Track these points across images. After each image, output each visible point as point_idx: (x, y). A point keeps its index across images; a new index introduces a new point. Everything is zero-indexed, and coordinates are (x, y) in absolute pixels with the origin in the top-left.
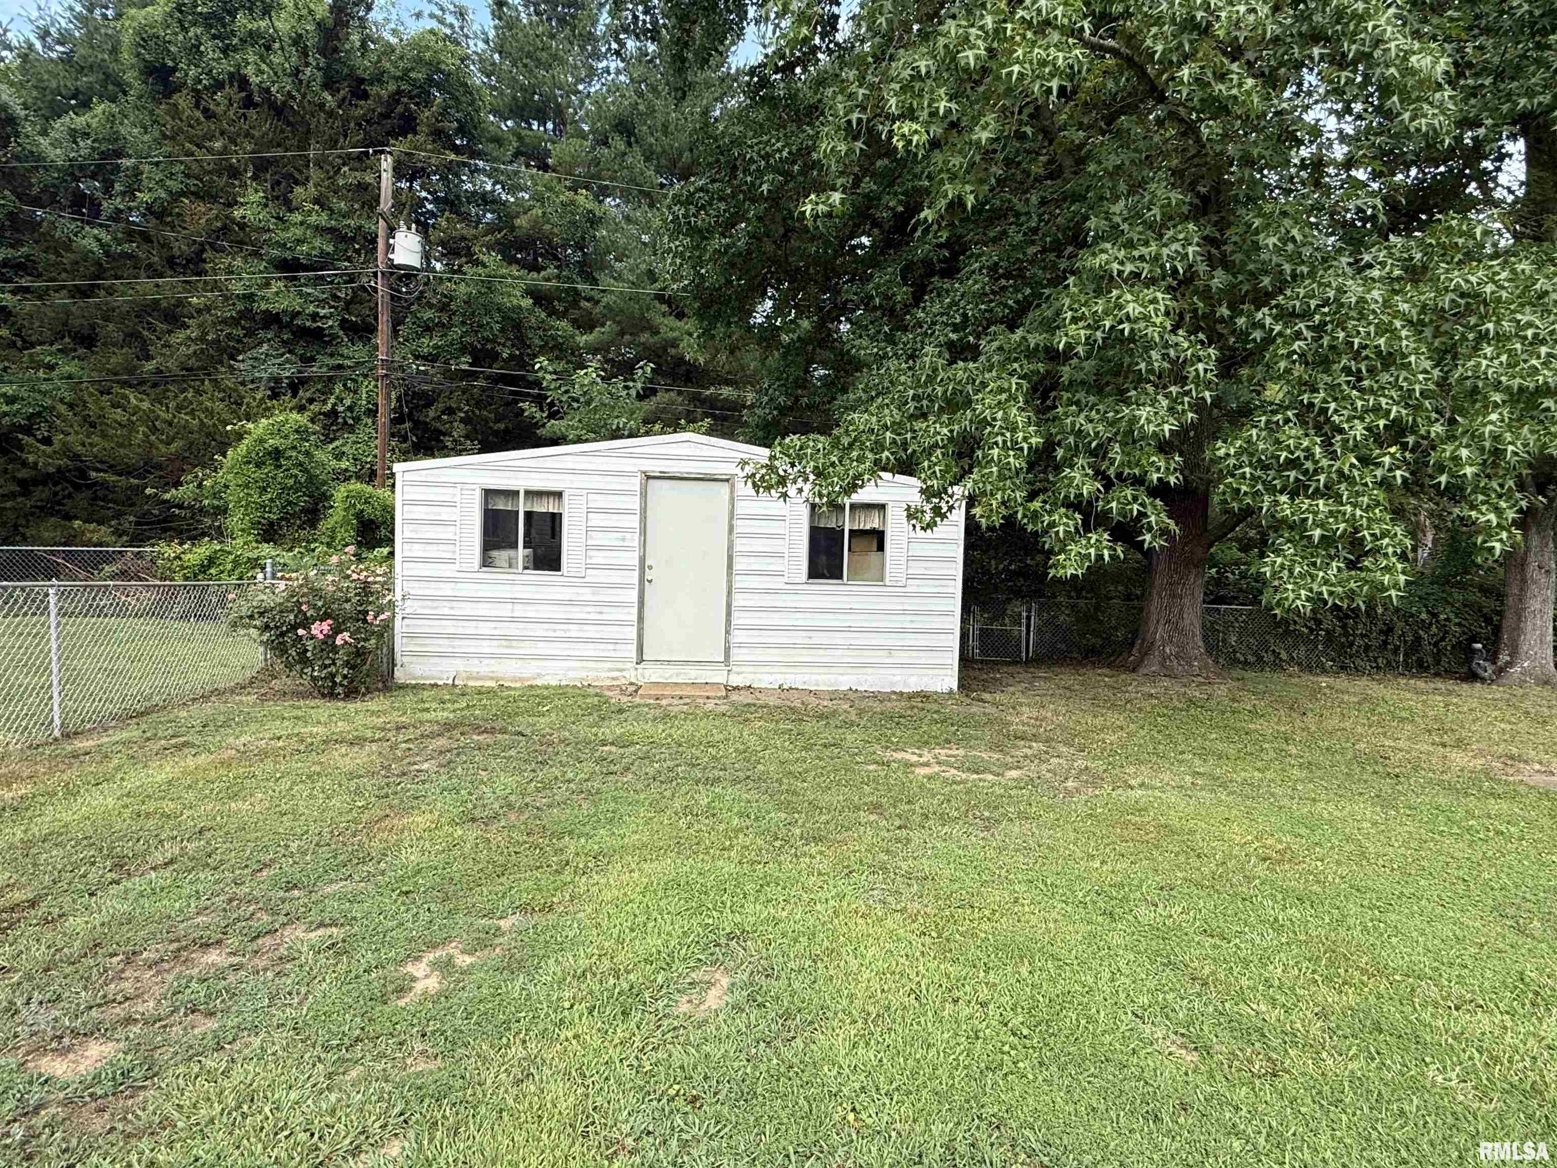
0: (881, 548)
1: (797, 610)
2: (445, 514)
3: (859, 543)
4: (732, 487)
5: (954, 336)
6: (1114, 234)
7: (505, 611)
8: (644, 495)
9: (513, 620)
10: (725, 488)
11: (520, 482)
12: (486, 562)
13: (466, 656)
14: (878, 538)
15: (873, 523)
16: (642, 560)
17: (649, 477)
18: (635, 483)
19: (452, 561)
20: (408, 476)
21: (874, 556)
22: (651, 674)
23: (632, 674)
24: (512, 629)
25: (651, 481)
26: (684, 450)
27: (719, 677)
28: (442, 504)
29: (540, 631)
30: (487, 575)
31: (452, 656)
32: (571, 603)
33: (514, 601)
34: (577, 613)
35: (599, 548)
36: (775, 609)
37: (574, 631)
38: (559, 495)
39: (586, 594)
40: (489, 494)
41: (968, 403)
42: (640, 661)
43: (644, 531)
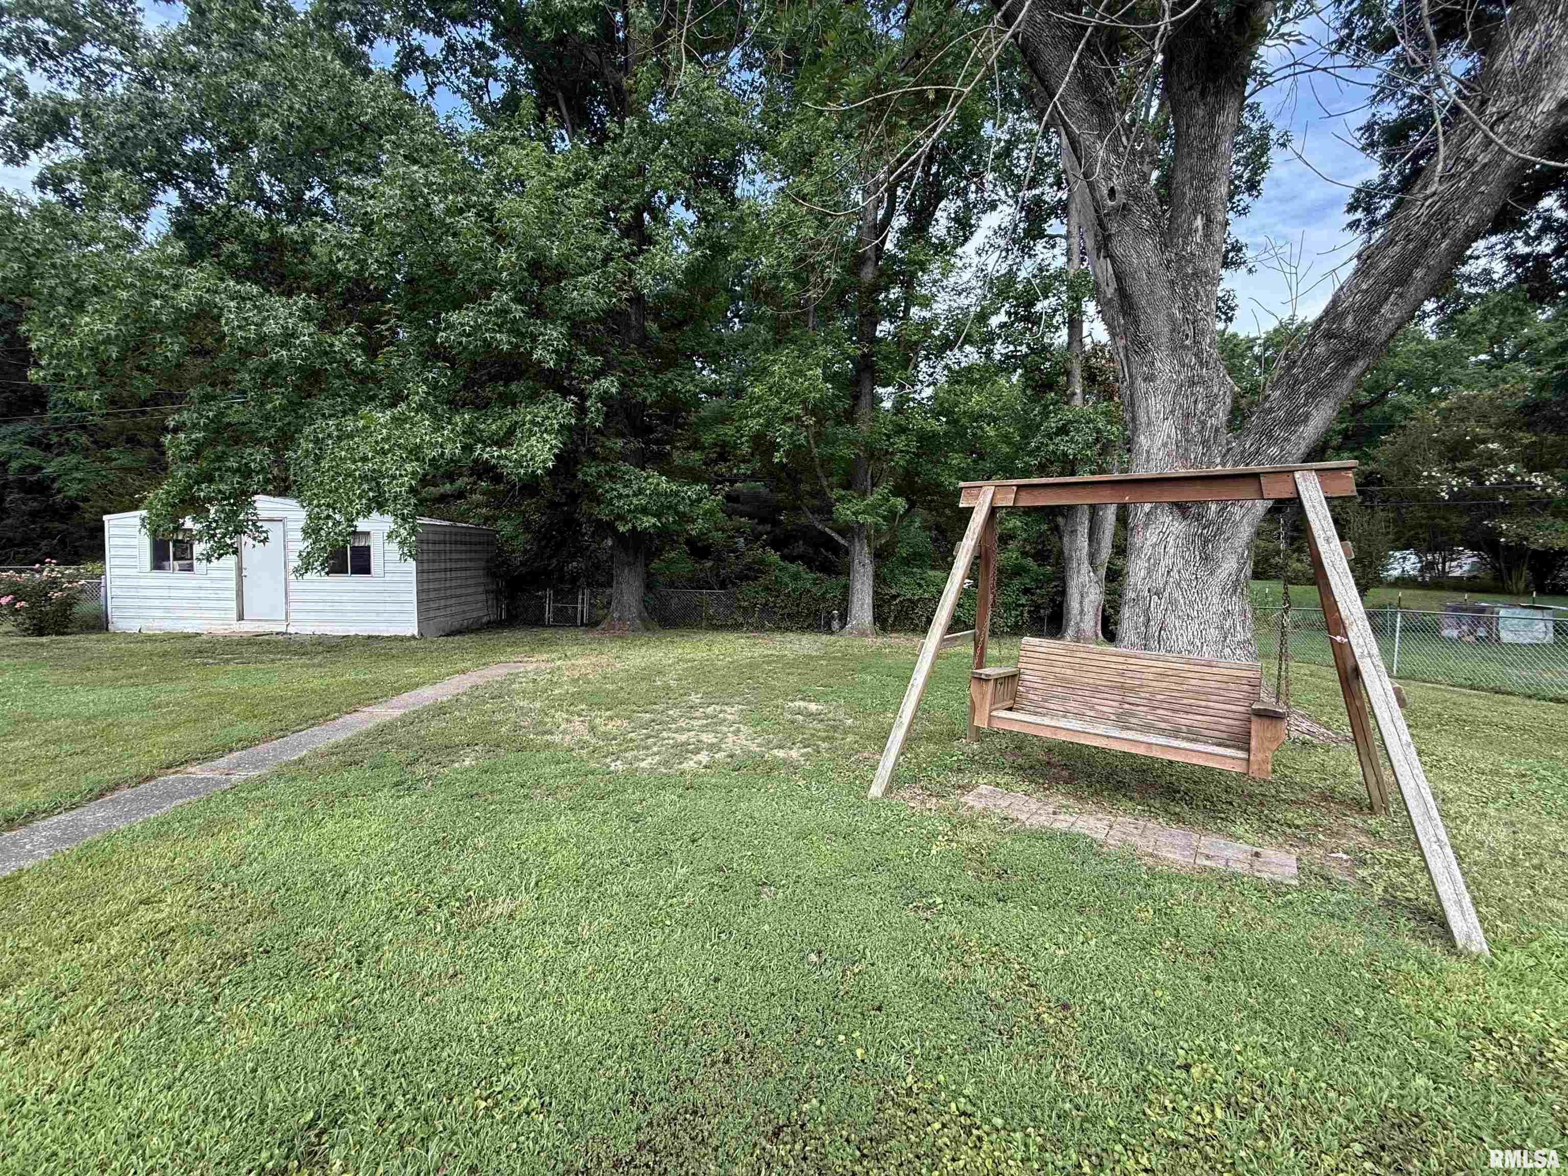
0: (369, 556)
1: (324, 591)
3: (357, 553)
4: (284, 525)
7: (166, 593)
9: (169, 598)
10: (280, 525)
12: (154, 568)
13: (145, 618)
14: (367, 550)
15: (364, 543)
16: (238, 565)
19: (135, 567)
20: (110, 522)
22: (248, 627)
23: (235, 627)
24: (170, 603)
27: (282, 628)
29: (183, 604)
30: (156, 574)
31: (138, 618)
32: (201, 588)
33: (169, 588)
34: (202, 594)
37: (202, 604)
39: (208, 584)
42: (241, 620)
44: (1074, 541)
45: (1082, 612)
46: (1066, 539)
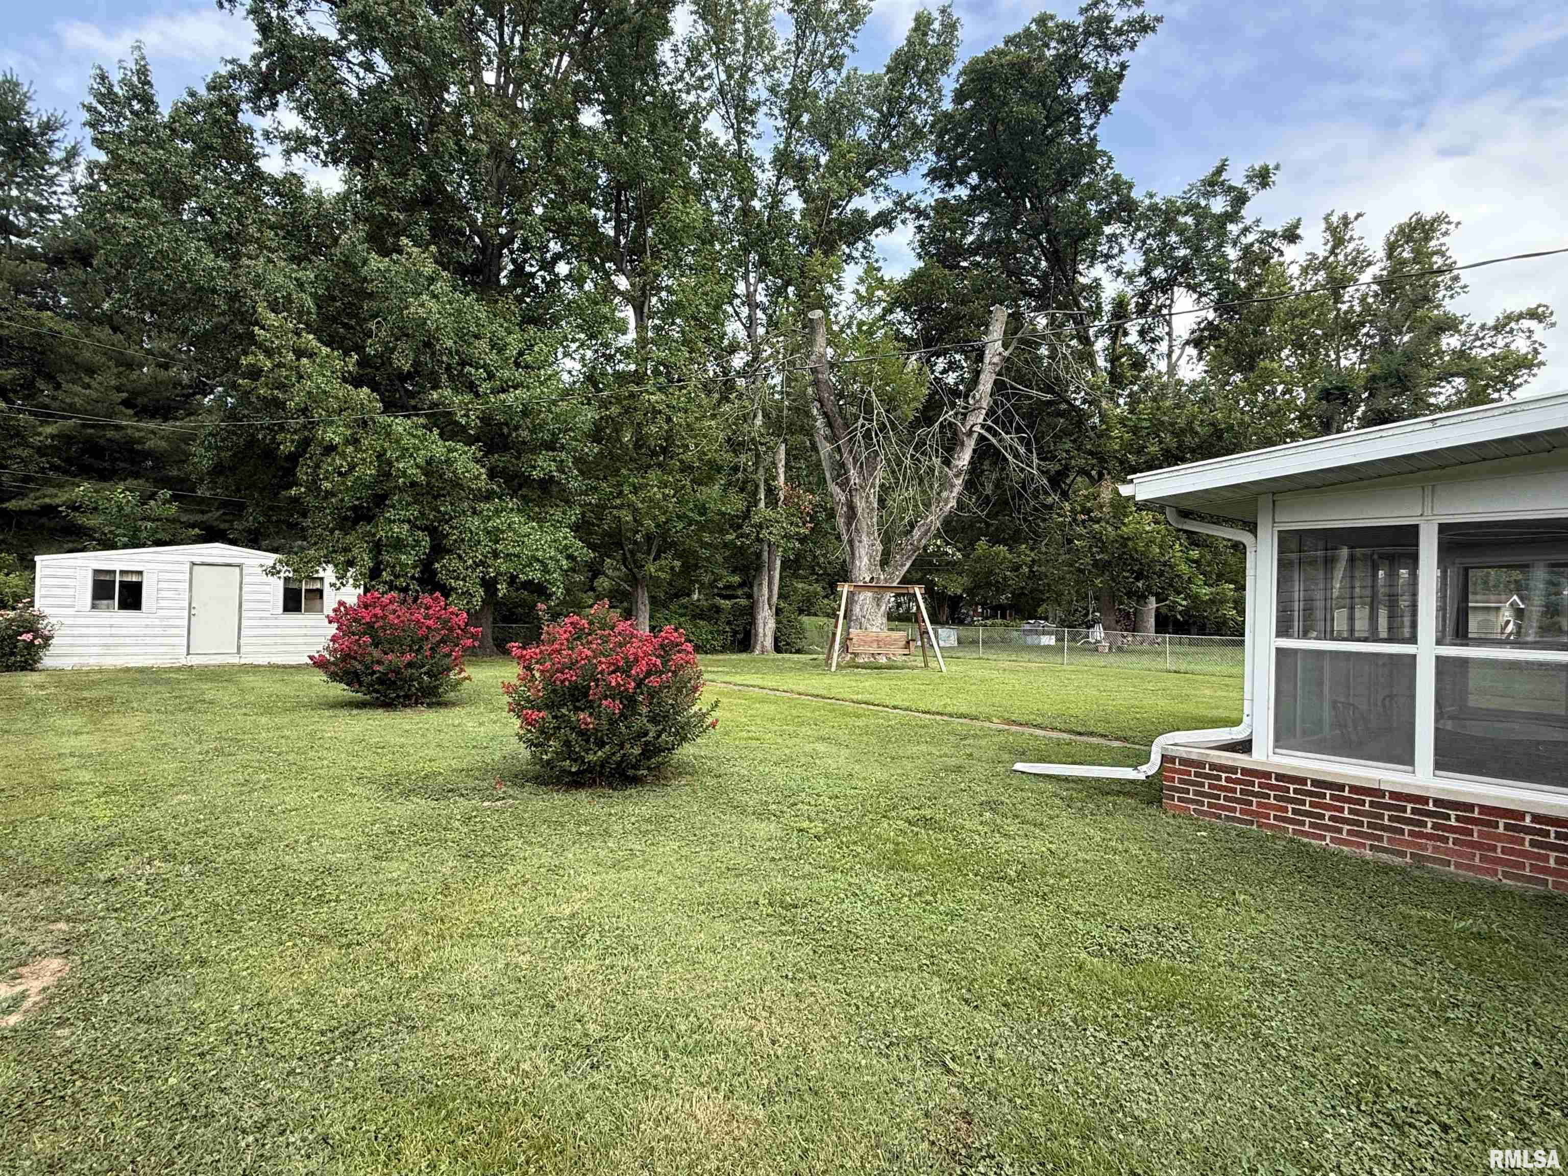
0: (321, 597)
1: (277, 627)
2: (67, 582)
3: (311, 595)
4: (241, 570)
5: (357, 503)
6: (393, 507)
7: (108, 631)
8: (191, 573)
9: (111, 636)
10: (237, 570)
11: (117, 567)
12: (94, 607)
13: (81, 655)
14: (320, 593)
15: (318, 586)
16: (190, 604)
17: (194, 564)
18: (187, 567)
19: (73, 606)
20: (45, 563)
21: (318, 601)
22: (194, 661)
23: (183, 661)
24: (110, 641)
25: (196, 567)
26: (215, 552)
27: (235, 660)
28: (67, 577)
29: (128, 640)
30: (95, 613)
31: (72, 655)
32: (147, 626)
33: (111, 626)
34: (149, 631)
35: (164, 599)
36: (268, 627)
37: (148, 640)
38: (140, 573)
39: (157, 622)
40: (96, 572)
41: (350, 551)
42: (188, 654)
43: (191, 590)
44: (760, 590)
45: (765, 635)
46: (755, 589)
